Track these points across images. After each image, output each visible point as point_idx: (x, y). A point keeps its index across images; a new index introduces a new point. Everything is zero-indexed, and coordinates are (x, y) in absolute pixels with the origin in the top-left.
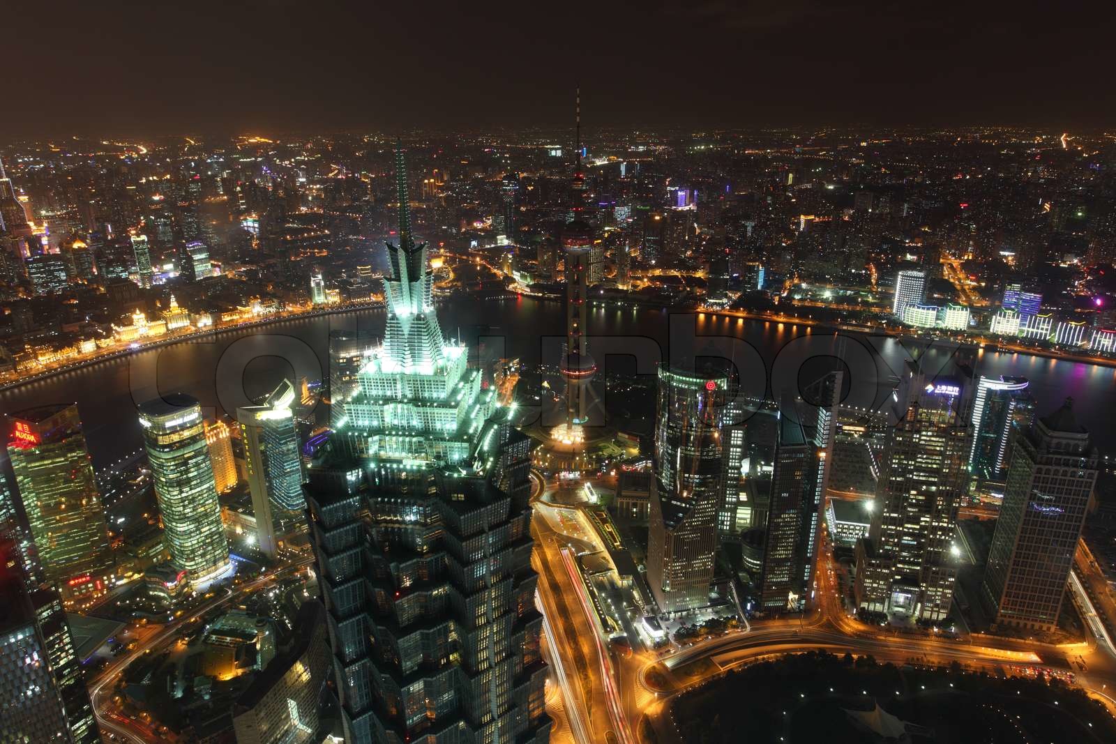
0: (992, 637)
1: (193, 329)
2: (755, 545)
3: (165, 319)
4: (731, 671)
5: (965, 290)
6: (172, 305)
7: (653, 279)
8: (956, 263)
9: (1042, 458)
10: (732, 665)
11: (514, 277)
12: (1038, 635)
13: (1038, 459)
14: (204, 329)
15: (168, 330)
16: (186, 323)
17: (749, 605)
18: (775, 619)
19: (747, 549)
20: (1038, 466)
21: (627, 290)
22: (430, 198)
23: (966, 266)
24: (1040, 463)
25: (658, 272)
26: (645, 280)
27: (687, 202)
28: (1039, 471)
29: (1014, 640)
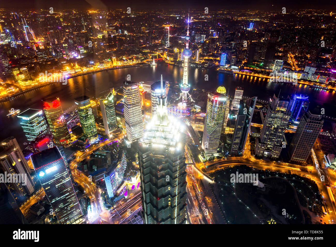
0: (289, 164)
1: (82, 72)
2: (230, 138)
3: (74, 69)
4: (222, 169)
5: (294, 65)
6: (76, 65)
7: (205, 60)
8: (293, 56)
9: (308, 121)
10: (222, 168)
11: (167, 58)
12: (300, 164)
13: (307, 121)
14: (85, 72)
15: (75, 72)
16: (80, 70)
17: (227, 153)
18: (234, 157)
19: (228, 138)
20: (307, 123)
21: (198, 63)
22: (143, 33)
23: (295, 57)
24: (308, 122)
25: (207, 58)
26: (203, 60)
27: (216, 35)
28: (307, 124)
29: (295, 165)
